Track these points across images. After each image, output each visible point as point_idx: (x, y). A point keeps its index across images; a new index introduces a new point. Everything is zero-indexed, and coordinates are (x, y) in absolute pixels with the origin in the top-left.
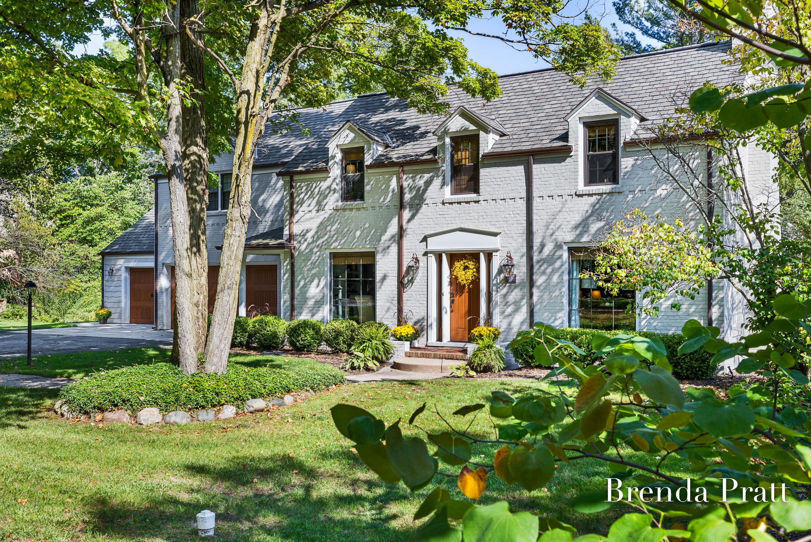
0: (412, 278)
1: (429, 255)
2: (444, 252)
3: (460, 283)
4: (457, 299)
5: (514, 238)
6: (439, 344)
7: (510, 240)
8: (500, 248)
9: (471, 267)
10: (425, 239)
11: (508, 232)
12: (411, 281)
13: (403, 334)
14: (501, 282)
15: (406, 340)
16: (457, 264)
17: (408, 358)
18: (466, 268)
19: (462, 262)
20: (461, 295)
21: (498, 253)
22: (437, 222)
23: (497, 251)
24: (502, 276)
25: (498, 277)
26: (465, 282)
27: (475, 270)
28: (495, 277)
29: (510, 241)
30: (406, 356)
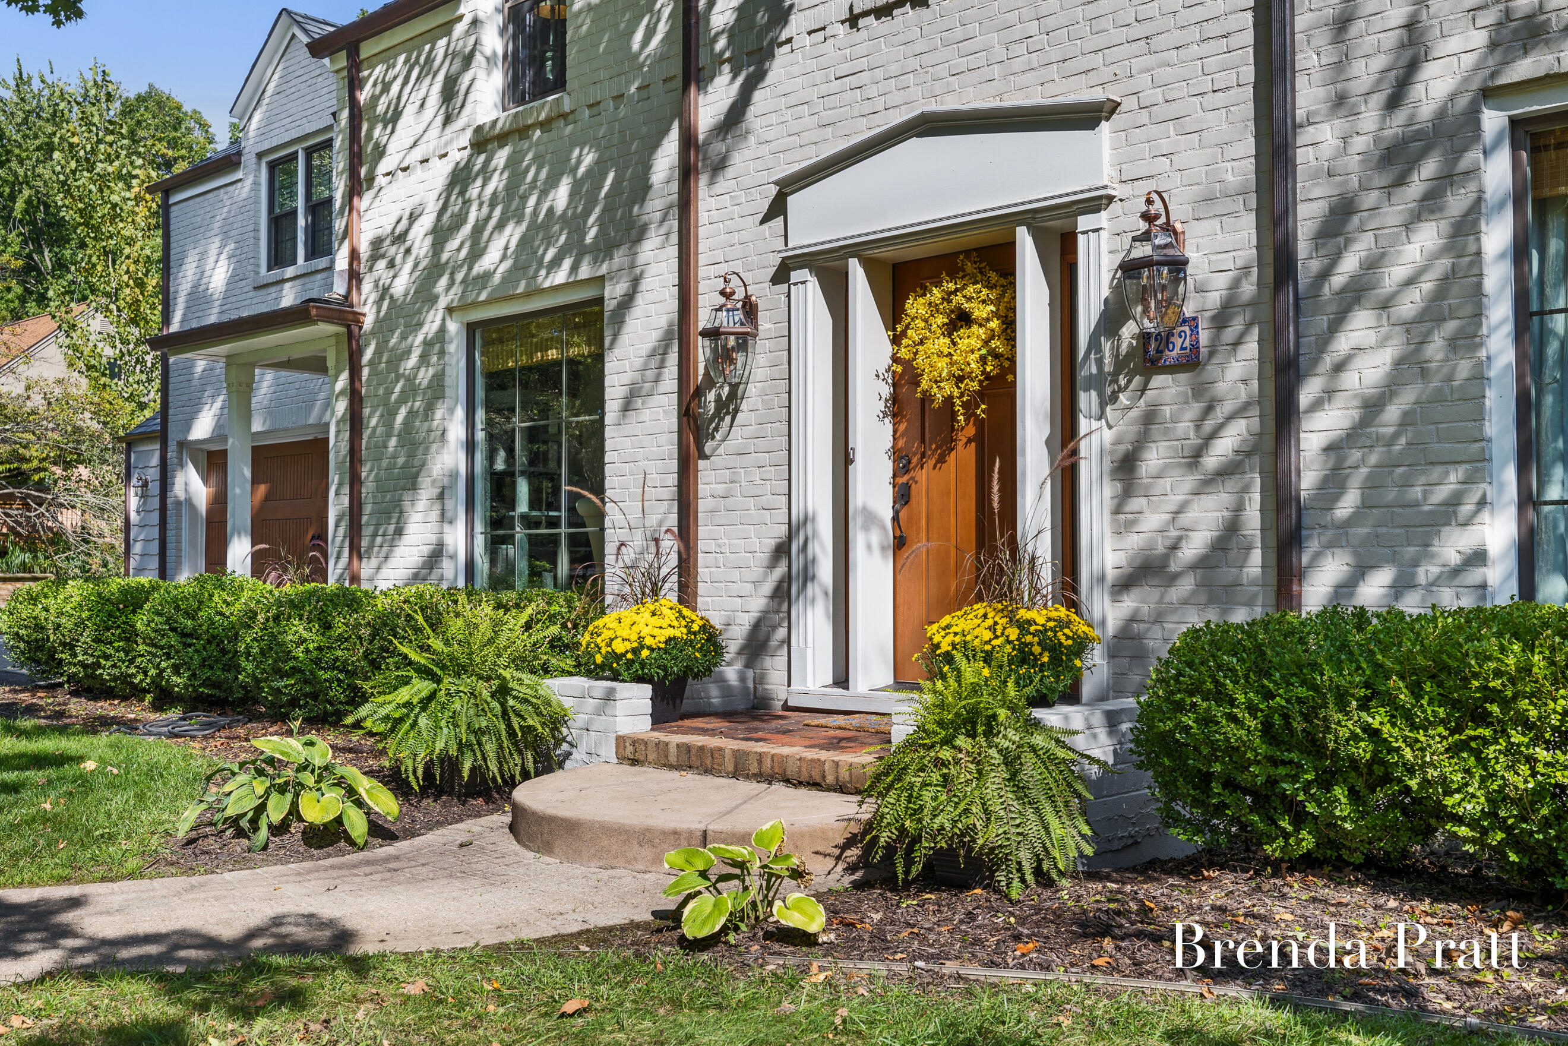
0: (733, 395)
1: (795, 276)
2: (856, 250)
3: (927, 398)
4: (923, 477)
5: (1189, 124)
6: (838, 699)
7: (1168, 138)
8: (1117, 191)
9: (981, 312)
10: (777, 208)
11: (1158, 95)
12: (729, 406)
13: (619, 647)
14: (1120, 365)
15: (639, 679)
16: (916, 306)
17: (626, 768)
18: (962, 319)
19: (937, 293)
20: (942, 460)
21: (1102, 219)
22: (828, 116)
23: (1097, 203)
24: (1129, 331)
25: (1107, 346)
26: (949, 388)
27: (994, 324)
28: (1094, 343)
29: (1164, 146)
30: (622, 759)
